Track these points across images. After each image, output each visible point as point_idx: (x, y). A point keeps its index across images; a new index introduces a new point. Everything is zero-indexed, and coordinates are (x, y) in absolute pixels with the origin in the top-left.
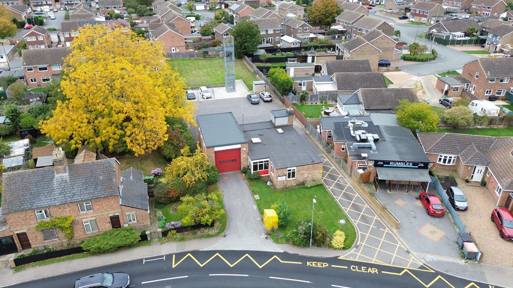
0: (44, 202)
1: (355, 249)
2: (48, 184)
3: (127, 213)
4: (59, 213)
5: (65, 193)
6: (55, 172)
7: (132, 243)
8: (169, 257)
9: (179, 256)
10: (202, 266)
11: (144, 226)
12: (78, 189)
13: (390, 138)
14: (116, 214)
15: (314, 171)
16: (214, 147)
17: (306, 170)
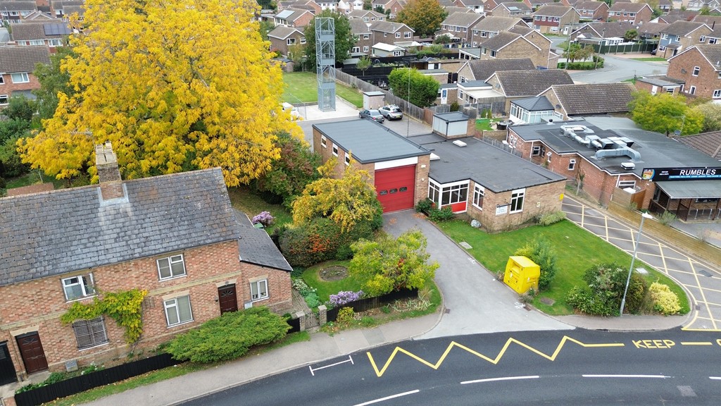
0: (83, 257)
1: (697, 312)
2: (87, 221)
3: (252, 280)
4: (115, 283)
5: (127, 238)
6: (100, 196)
7: (276, 337)
8: (360, 356)
9: (381, 353)
10: (436, 367)
11: (281, 305)
12: (154, 228)
13: (647, 143)
14: (231, 282)
15: (551, 196)
16: (375, 163)
17: (539, 194)
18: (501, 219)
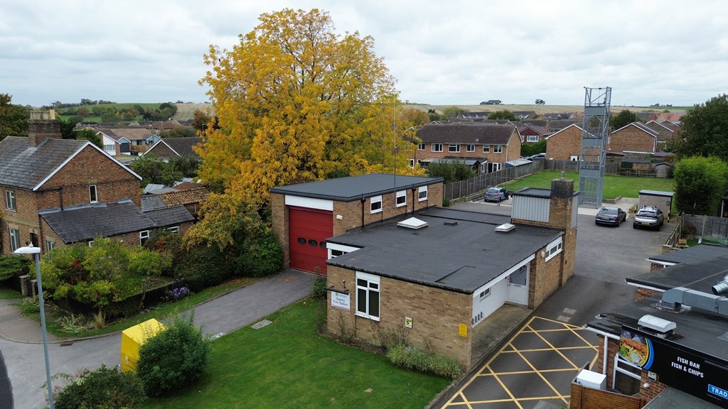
2: (13, 157)
3: (47, 238)
5: (8, 170)
6: (30, 143)
14: (36, 232)
15: (436, 316)
16: (284, 194)
17: (409, 301)
18: (341, 318)
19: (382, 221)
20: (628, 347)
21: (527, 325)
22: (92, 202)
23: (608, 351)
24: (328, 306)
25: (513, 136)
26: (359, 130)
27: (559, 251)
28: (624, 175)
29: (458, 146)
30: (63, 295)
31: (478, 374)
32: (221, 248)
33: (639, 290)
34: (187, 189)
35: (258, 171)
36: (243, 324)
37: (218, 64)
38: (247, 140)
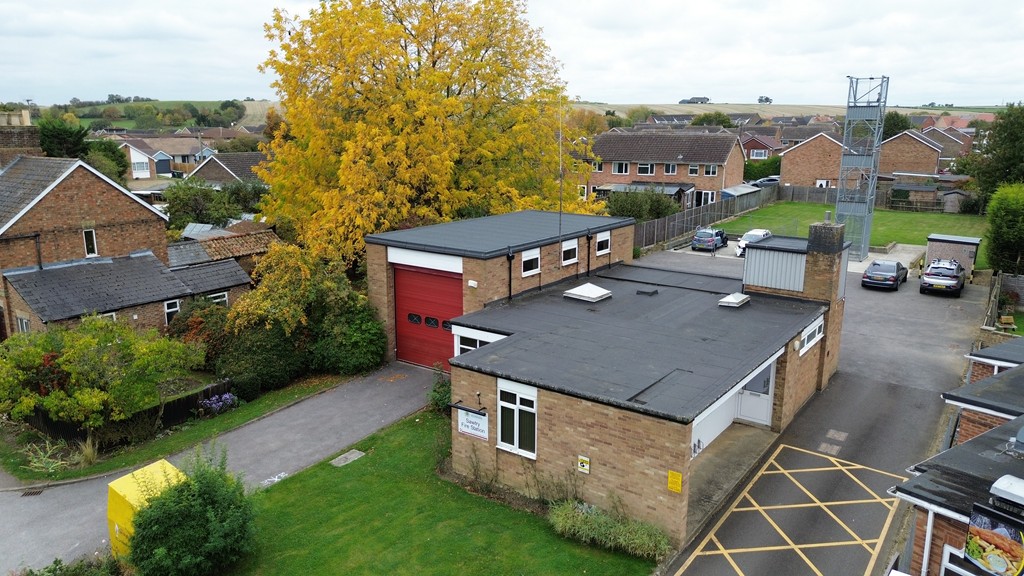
3: (18, 313)
15: (628, 456)
16: (386, 246)
17: (584, 430)
18: (474, 451)
19: (540, 288)
20: (984, 544)
21: (771, 460)
22: (88, 256)
23: (933, 535)
24: (454, 431)
25: (734, 150)
26: (504, 143)
27: (819, 337)
28: (896, 208)
29: (652, 166)
30: (27, 412)
31: (697, 552)
32: (288, 332)
33: (964, 413)
34: (244, 234)
35: (350, 207)
36: (318, 457)
37: (287, 39)
38: (333, 158)
